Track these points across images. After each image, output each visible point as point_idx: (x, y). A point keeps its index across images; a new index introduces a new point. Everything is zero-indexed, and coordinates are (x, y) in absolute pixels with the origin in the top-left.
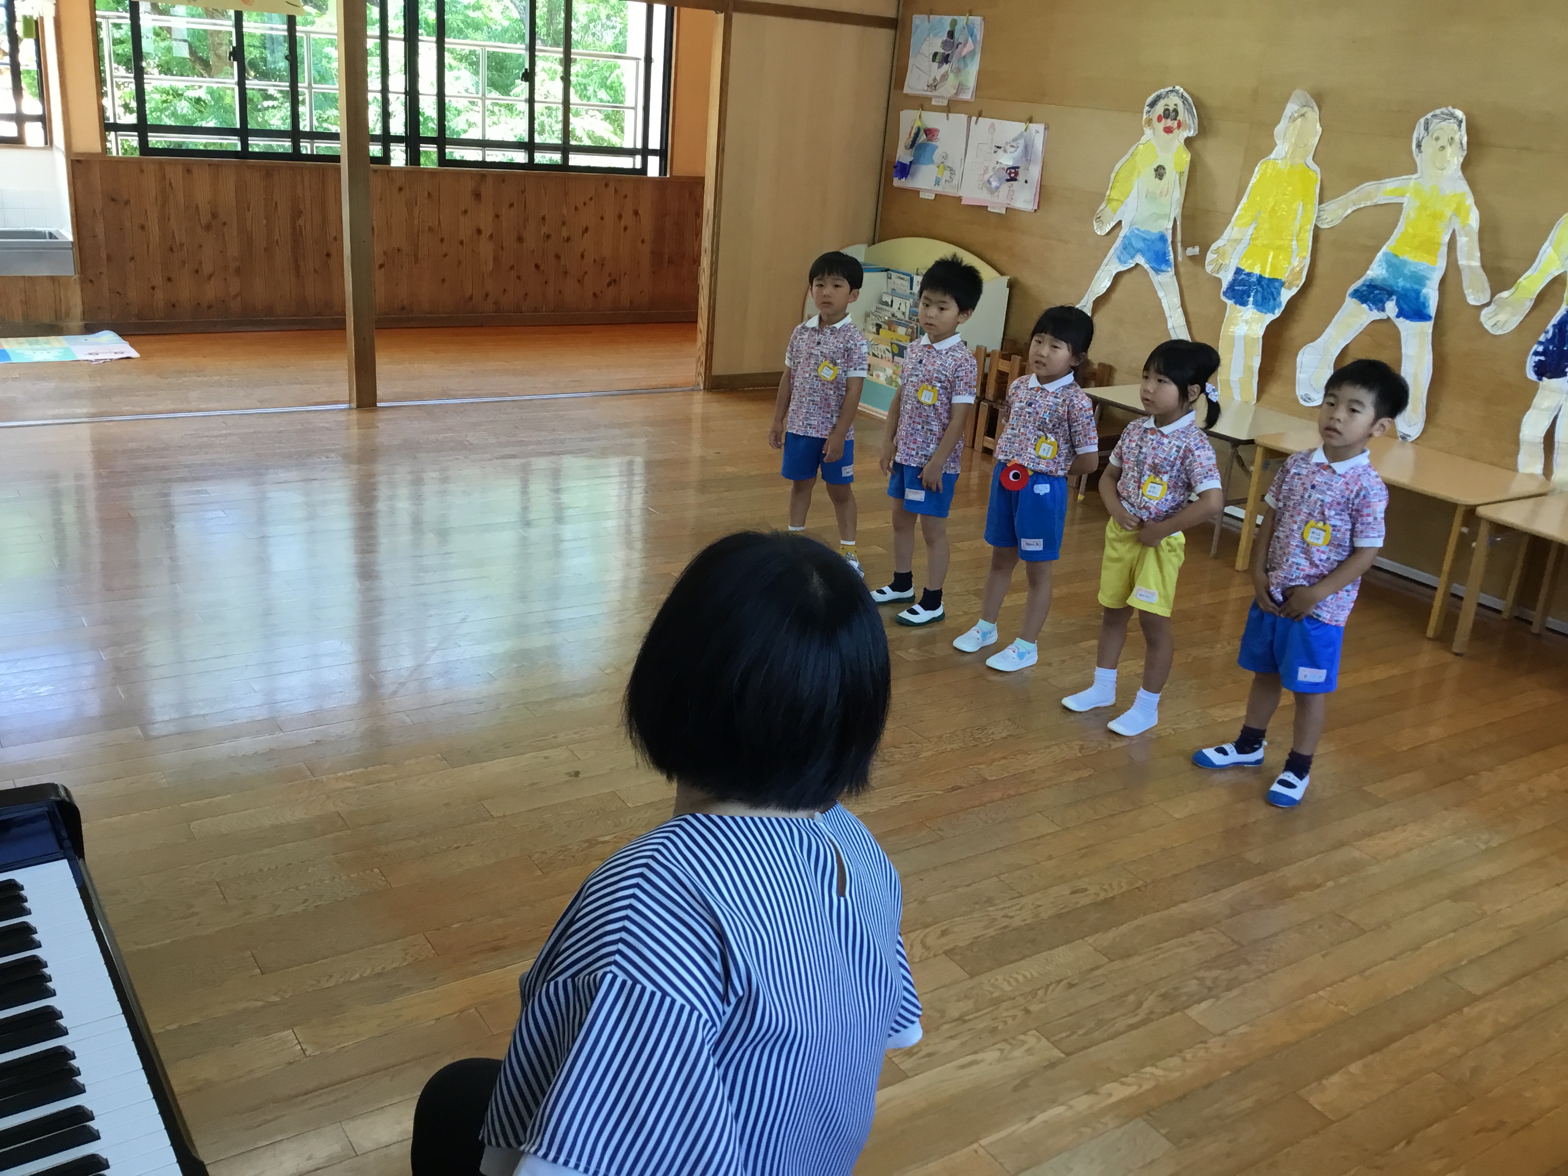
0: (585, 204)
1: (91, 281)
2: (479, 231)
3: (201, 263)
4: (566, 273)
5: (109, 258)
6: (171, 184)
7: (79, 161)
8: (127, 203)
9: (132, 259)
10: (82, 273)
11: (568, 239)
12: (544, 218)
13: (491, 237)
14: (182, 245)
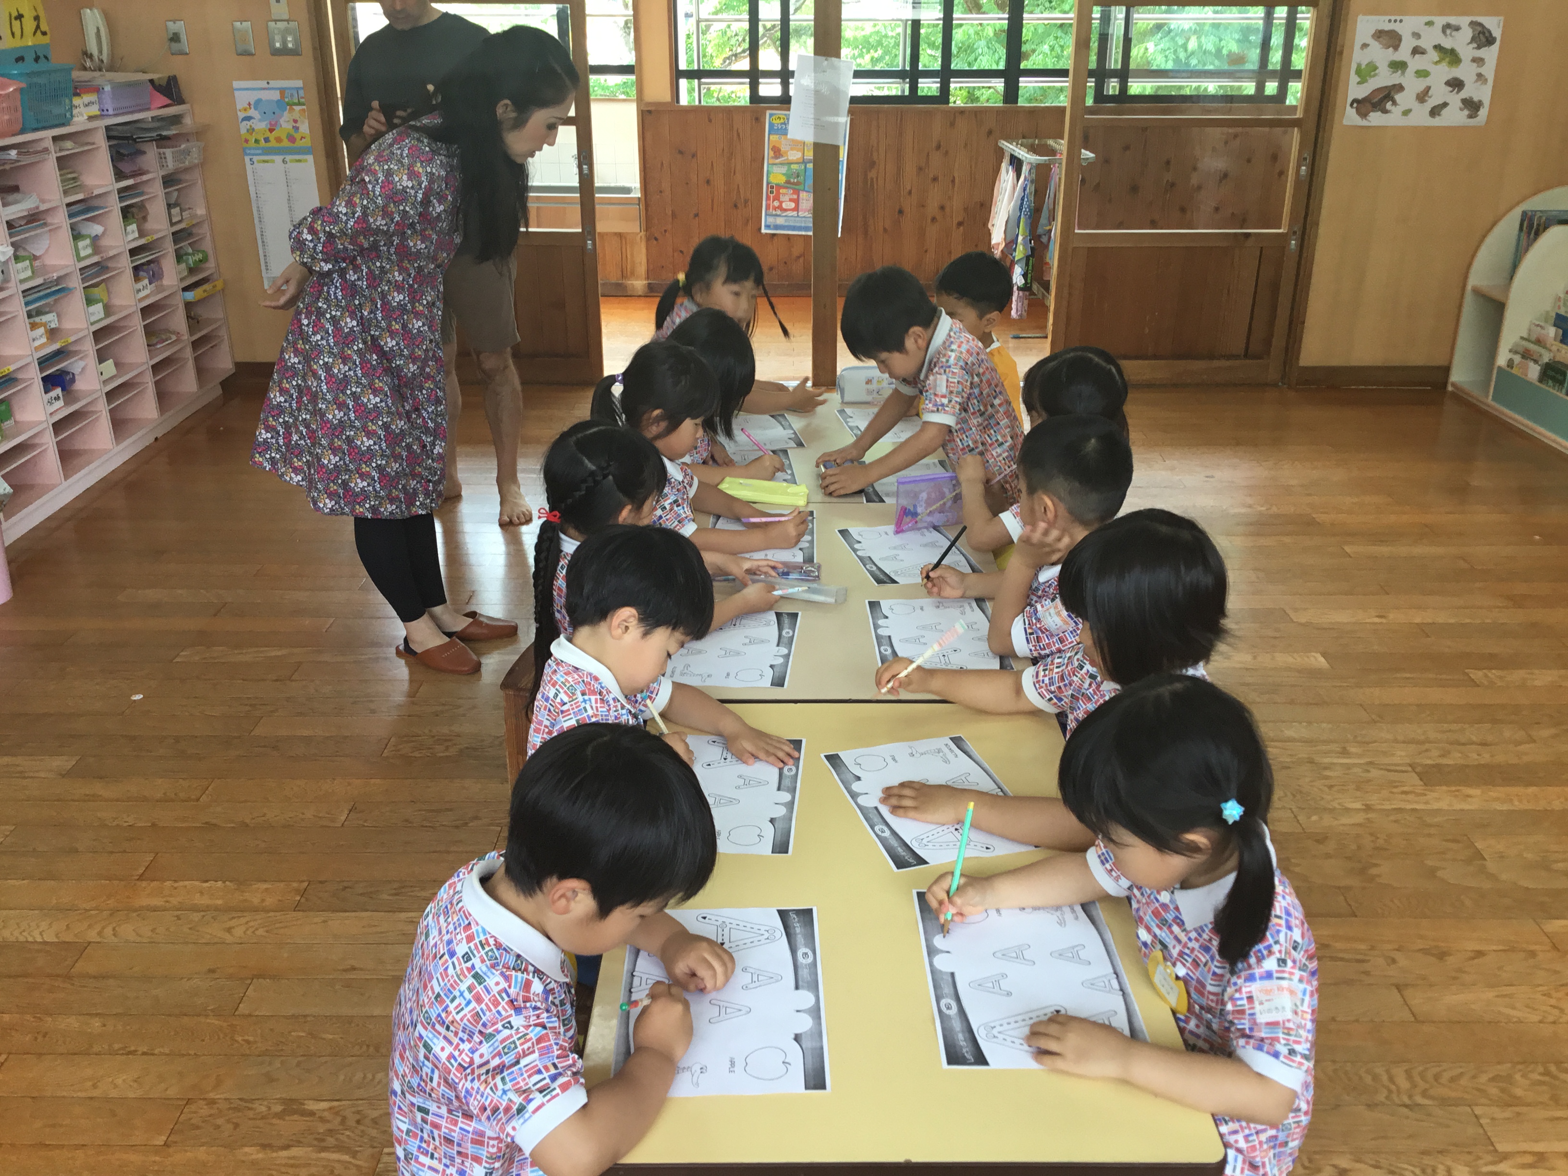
1: (656, 239)
5: (674, 215)
6: (738, 135)
7: (650, 112)
8: (694, 156)
9: (696, 215)
10: (647, 230)
14: (746, 201)
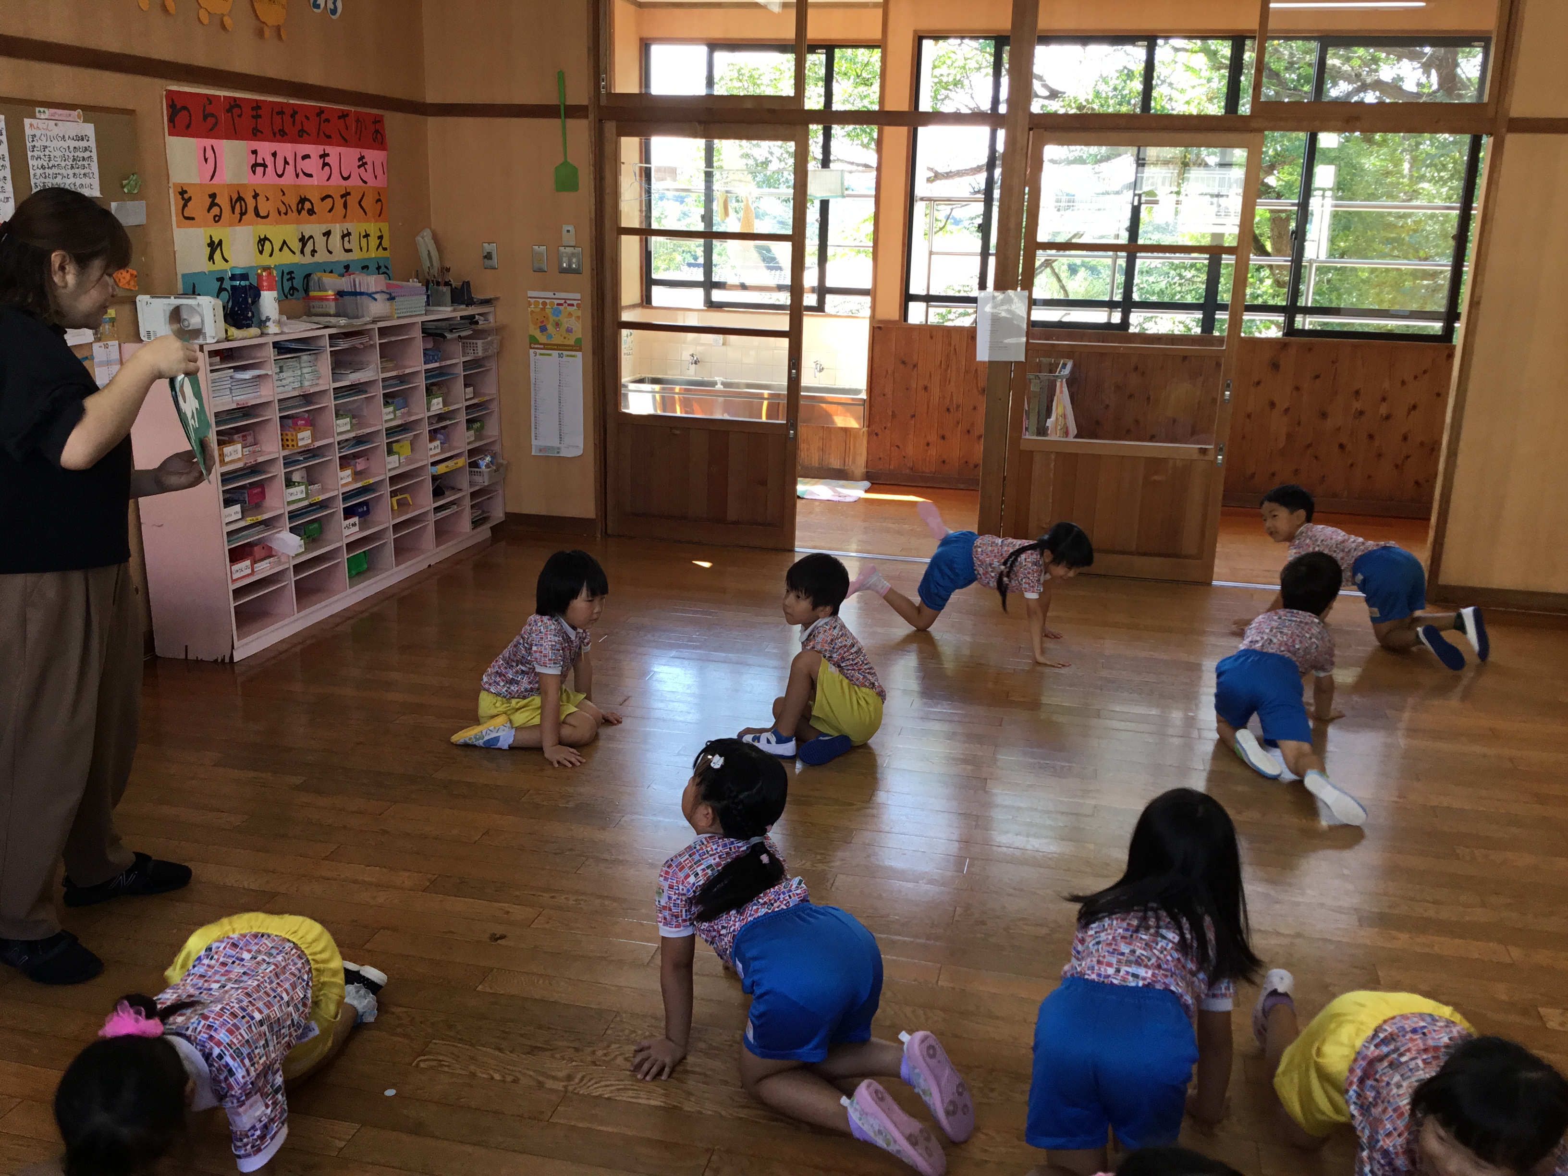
0: (1416, 377)
1: (877, 434)
2: (1272, 405)
3: (973, 424)
4: (1380, 455)
5: (894, 415)
6: (955, 350)
7: (880, 328)
8: (915, 366)
9: (913, 416)
10: (869, 426)
11: (1388, 417)
12: (1357, 393)
13: (1287, 410)
14: (958, 407)
